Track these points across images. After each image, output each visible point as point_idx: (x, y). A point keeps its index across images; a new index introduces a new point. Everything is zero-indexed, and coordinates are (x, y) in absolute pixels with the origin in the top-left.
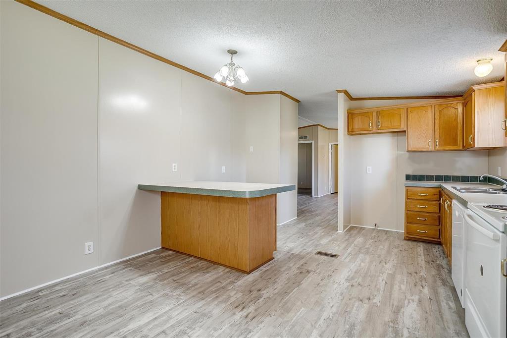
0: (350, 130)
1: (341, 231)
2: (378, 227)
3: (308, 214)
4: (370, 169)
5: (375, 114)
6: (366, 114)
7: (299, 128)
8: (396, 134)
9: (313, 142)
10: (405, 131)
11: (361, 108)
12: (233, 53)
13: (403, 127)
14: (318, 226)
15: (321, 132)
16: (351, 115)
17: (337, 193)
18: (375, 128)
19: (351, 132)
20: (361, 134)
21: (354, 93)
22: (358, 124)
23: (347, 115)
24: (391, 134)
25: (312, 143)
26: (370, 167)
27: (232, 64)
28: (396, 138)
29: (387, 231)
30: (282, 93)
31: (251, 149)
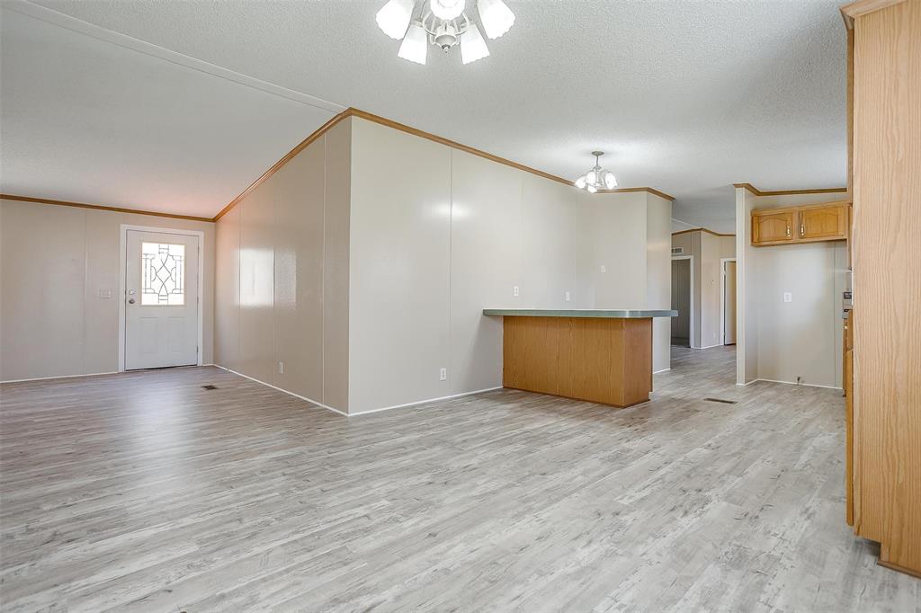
0: (755, 240)
1: (740, 384)
2: (803, 382)
3: (686, 367)
4: (788, 297)
5: (795, 217)
6: (782, 216)
7: (673, 234)
8: (833, 243)
9: (692, 258)
10: (846, 240)
11: (773, 207)
12: (598, 154)
13: (842, 234)
14: (705, 378)
15: (706, 239)
16: (756, 219)
17: (735, 344)
18: (796, 235)
19: (756, 241)
20: (773, 245)
21: (761, 185)
22: (767, 230)
23: (750, 219)
24: (825, 244)
25: (689, 260)
26: (790, 294)
27: (597, 168)
28: (833, 249)
29: (819, 388)
30: (649, 190)
31: (603, 269)
